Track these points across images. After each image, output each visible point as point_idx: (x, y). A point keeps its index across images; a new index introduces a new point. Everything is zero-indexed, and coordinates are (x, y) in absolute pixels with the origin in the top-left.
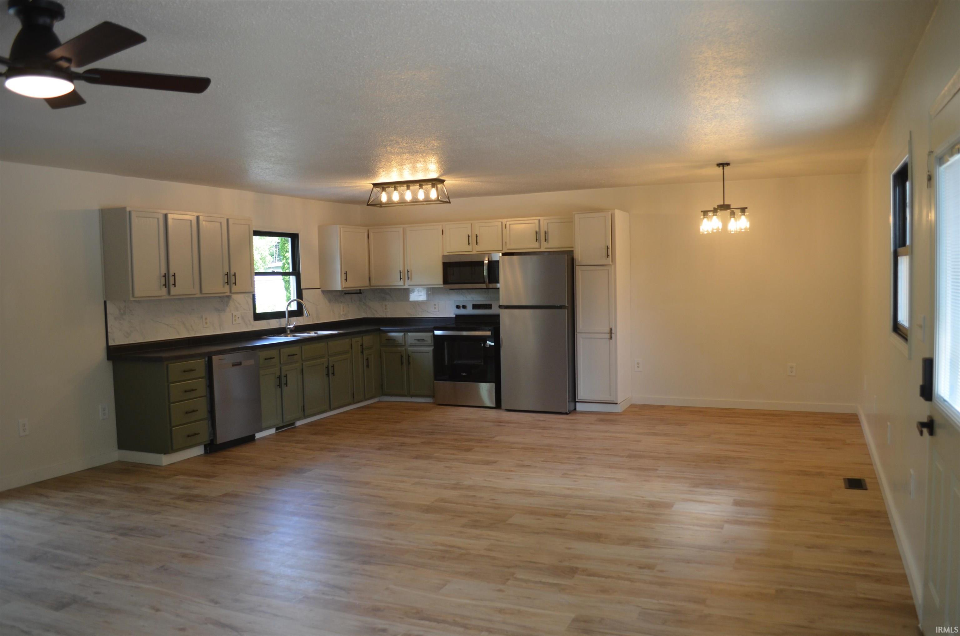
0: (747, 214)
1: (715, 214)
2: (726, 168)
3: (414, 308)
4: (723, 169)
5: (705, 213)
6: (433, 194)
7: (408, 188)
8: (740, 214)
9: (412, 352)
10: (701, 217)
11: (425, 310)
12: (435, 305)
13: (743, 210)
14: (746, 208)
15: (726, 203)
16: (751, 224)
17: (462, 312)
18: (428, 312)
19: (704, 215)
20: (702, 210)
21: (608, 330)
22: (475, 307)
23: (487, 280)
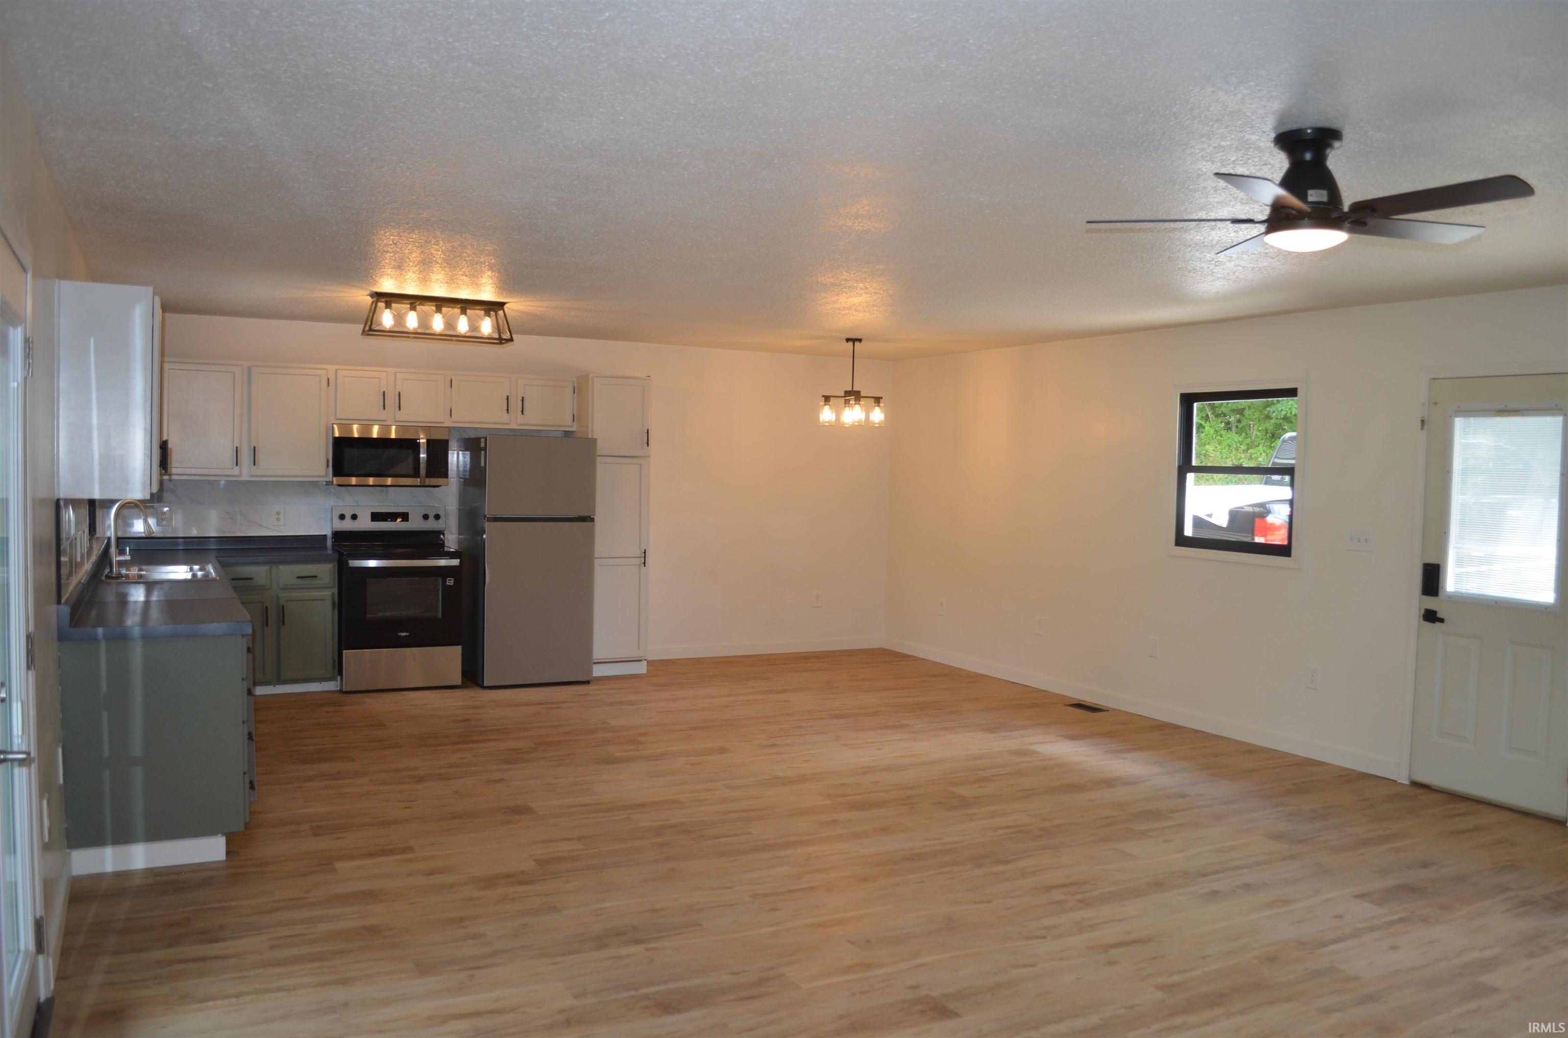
0: (881, 405)
1: (857, 402)
2: (857, 344)
3: (231, 518)
4: (854, 345)
5: (827, 399)
6: (486, 327)
7: (439, 310)
8: (874, 404)
9: (287, 601)
10: (821, 403)
11: (256, 523)
12: (278, 513)
13: (878, 400)
14: (882, 398)
15: (855, 389)
16: (885, 417)
17: (348, 525)
18: (261, 526)
19: (826, 401)
20: (824, 395)
21: (638, 552)
22: (376, 517)
23: (423, 471)
